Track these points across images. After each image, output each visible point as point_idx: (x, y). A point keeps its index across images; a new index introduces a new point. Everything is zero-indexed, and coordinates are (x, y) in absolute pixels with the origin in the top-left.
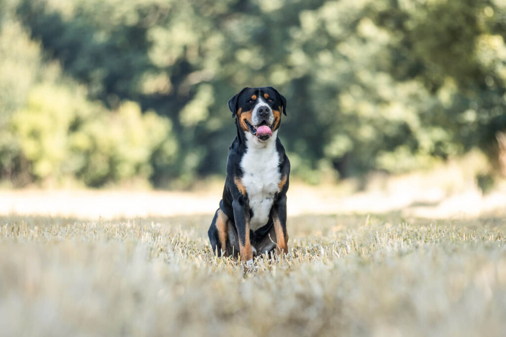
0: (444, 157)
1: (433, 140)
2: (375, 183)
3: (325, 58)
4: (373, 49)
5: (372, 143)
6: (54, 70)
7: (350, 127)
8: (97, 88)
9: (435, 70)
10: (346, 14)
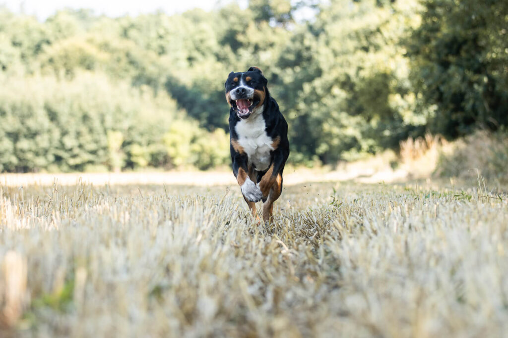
0: (374, 153)
1: (368, 145)
2: (341, 166)
3: (315, 106)
4: (338, 100)
5: (338, 146)
6: (183, 113)
7: (327, 139)
8: (204, 122)
9: (370, 111)
10: (325, 84)
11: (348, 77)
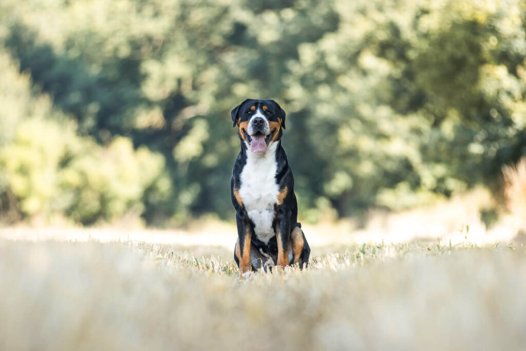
0: (448, 194)
1: (434, 176)
2: (376, 221)
3: (324, 92)
4: (373, 81)
5: (372, 179)
6: (44, 103)
7: (349, 163)
8: (90, 122)
9: (437, 103)
10: (346, 46)
11: (395, 30)
